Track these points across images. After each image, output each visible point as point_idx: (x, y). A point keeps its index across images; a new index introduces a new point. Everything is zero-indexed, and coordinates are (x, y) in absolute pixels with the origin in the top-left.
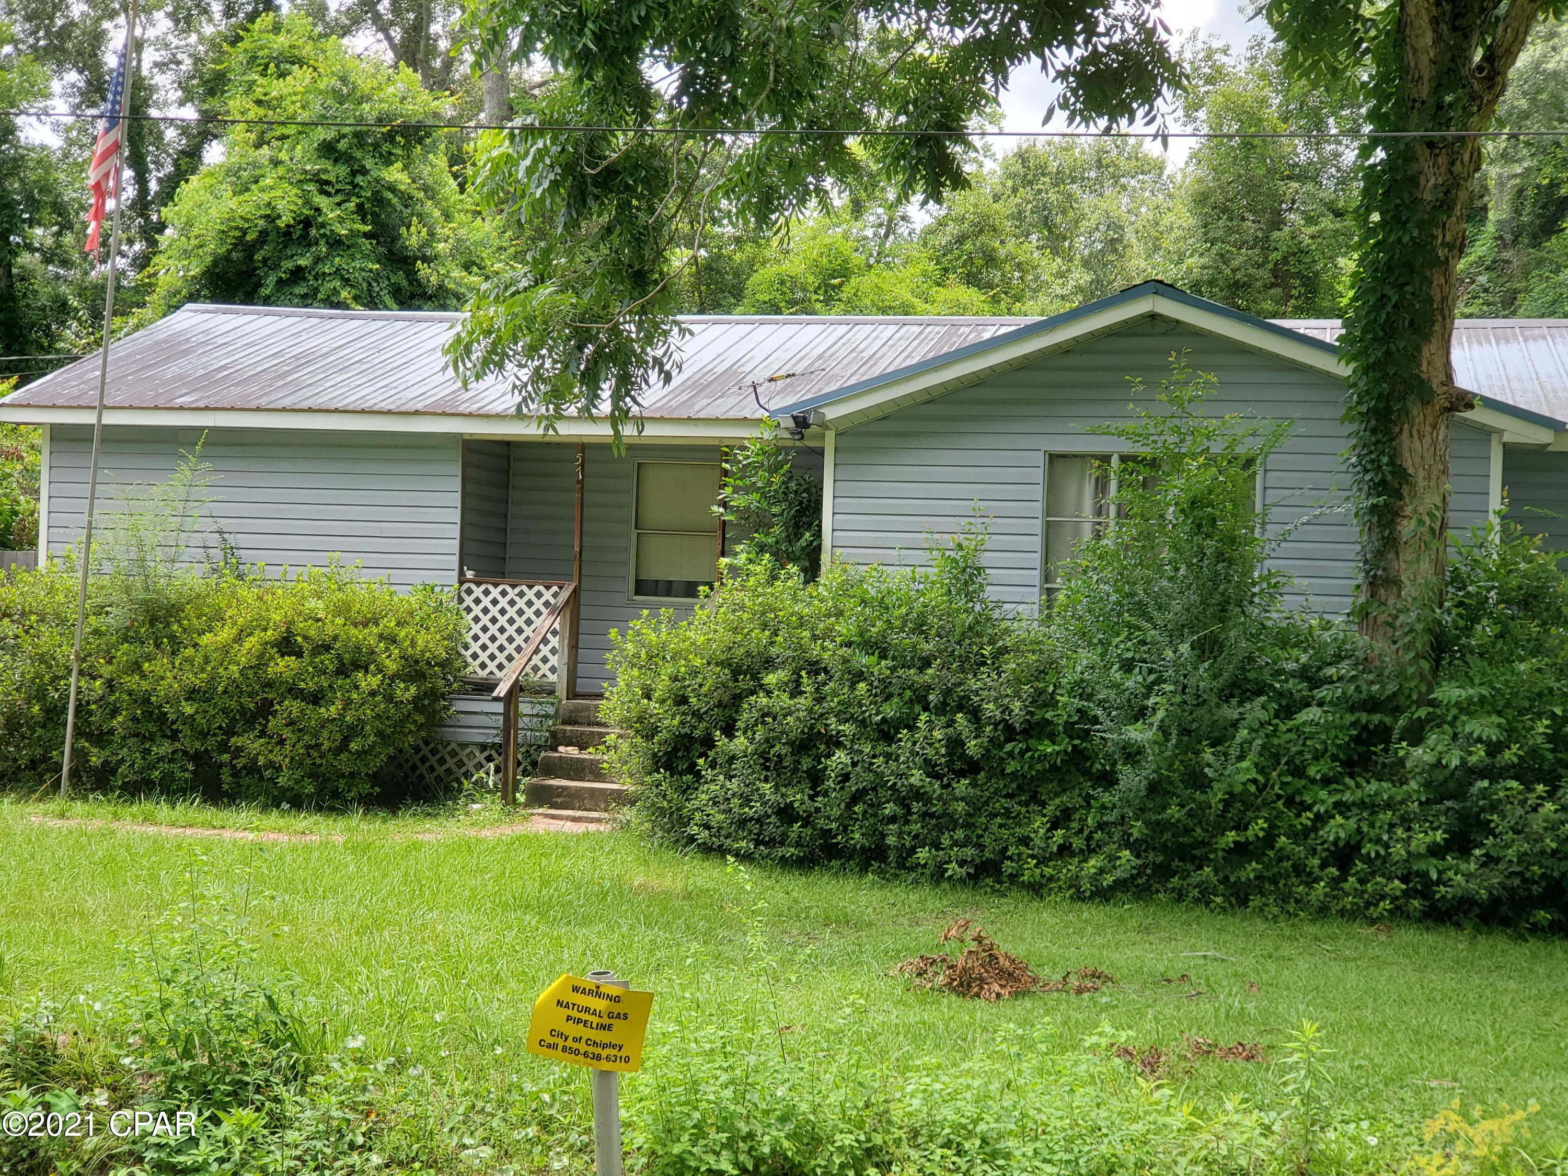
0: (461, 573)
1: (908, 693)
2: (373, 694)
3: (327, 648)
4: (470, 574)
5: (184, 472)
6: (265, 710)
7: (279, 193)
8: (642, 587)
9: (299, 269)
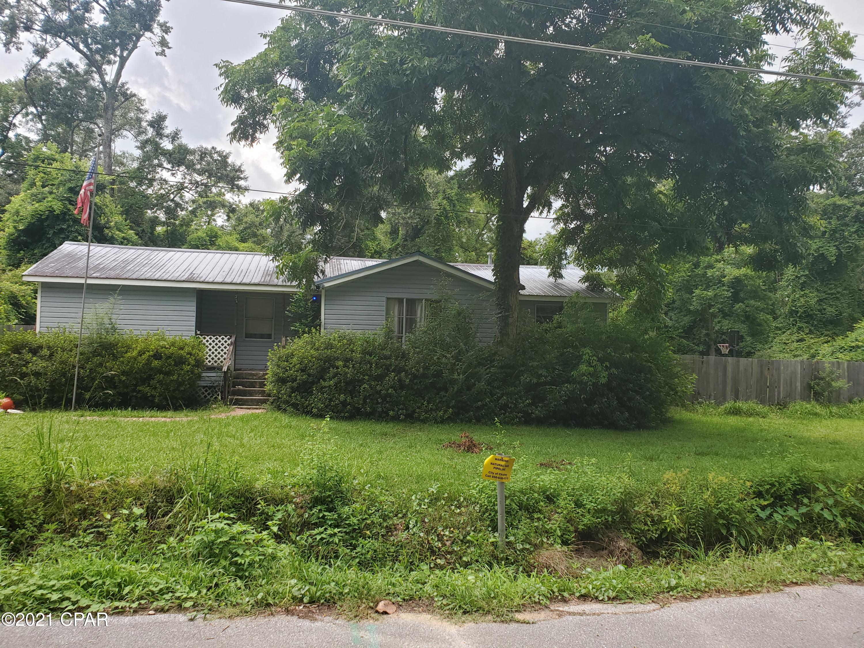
0: (196, 332)
1: (384, 367)
2: (188, 371)
3: (170, 357)
4: (198, 332)
5: (112, 300)
6: (150, 377)
7: (54, 203)
8: (248, 336)
9: (62, 229)
